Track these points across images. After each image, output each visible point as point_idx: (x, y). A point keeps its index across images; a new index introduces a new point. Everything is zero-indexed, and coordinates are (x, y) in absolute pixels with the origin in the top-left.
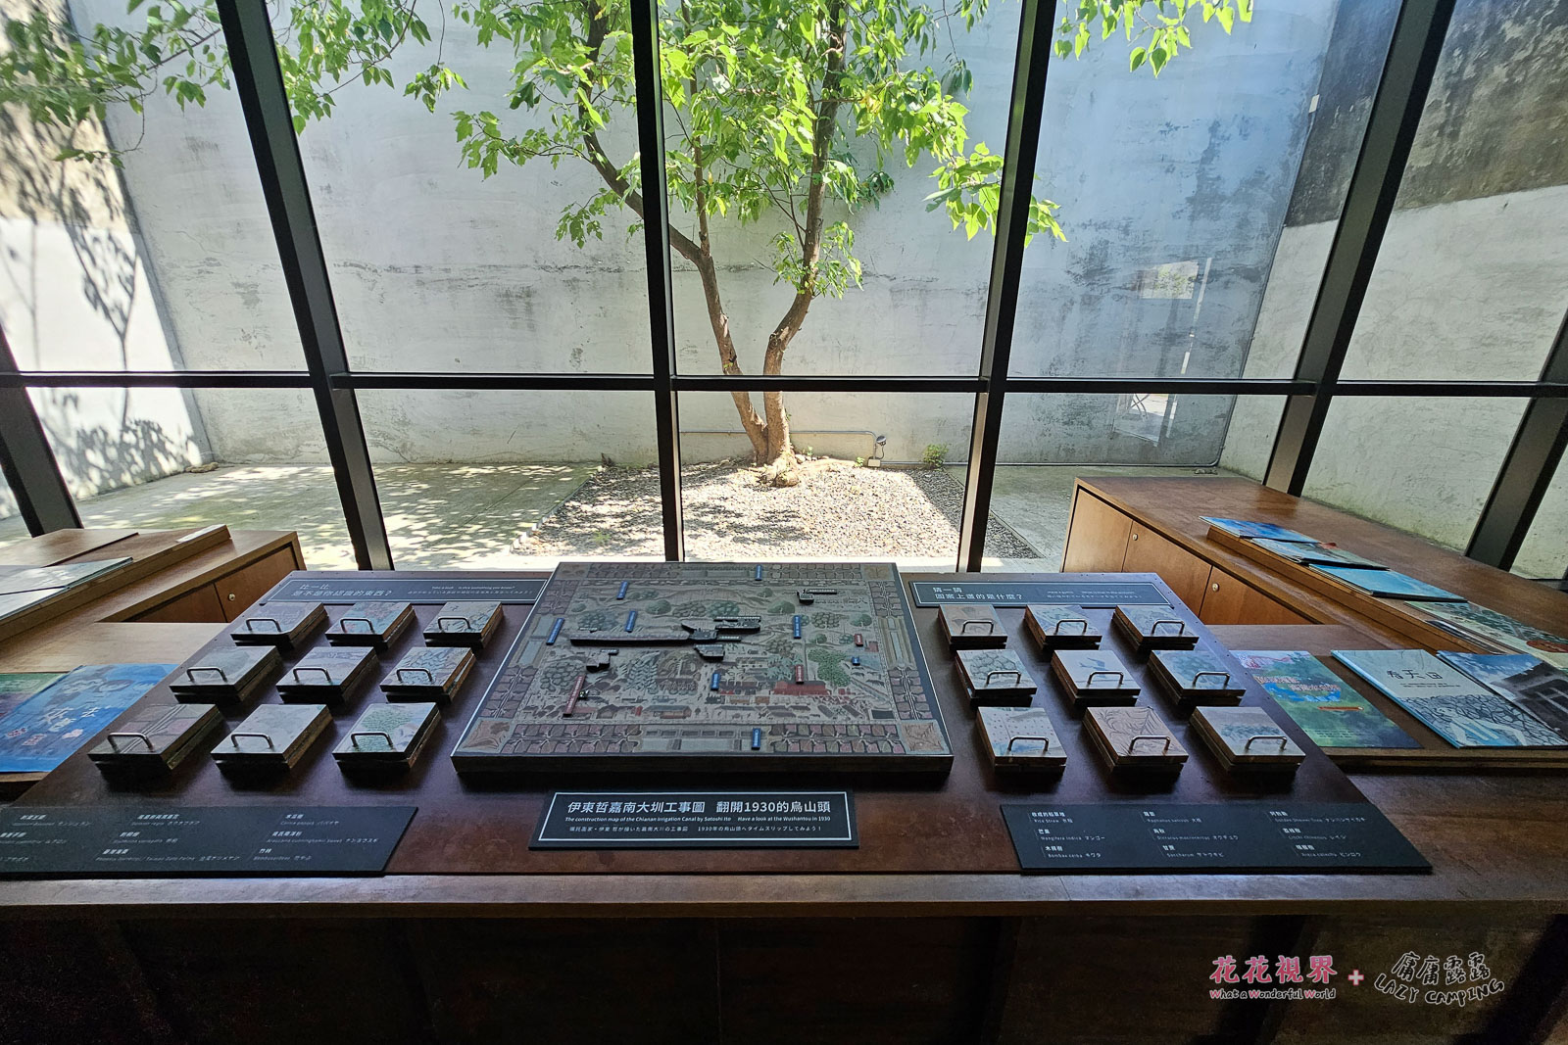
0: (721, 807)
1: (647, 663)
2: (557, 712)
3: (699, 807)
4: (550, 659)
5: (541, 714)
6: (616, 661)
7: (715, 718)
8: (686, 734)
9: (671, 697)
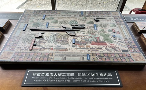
0: (79, 75)
1: (53, 36)
2: (27, 49)
3: (72, 75)
4: (24, 34)
5: (22, 50)
6: (44, 35)
7: (75, 51)
8: (67, 55)
9: (61, 45)
